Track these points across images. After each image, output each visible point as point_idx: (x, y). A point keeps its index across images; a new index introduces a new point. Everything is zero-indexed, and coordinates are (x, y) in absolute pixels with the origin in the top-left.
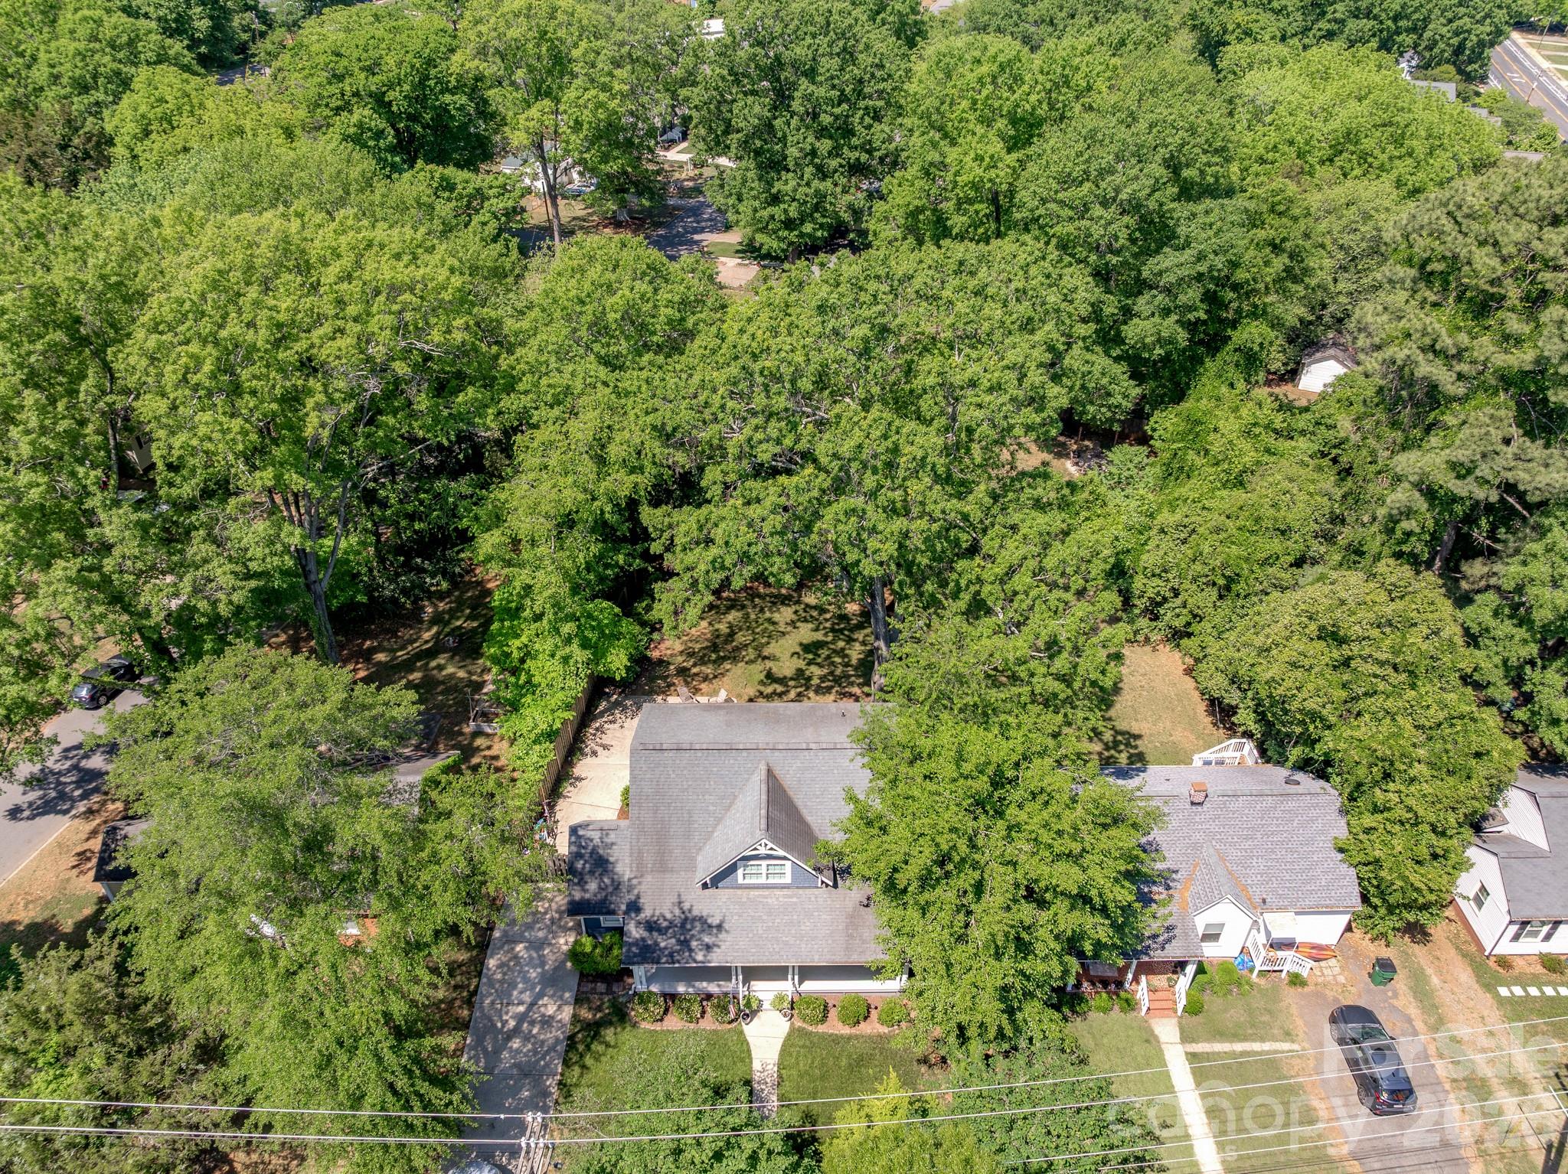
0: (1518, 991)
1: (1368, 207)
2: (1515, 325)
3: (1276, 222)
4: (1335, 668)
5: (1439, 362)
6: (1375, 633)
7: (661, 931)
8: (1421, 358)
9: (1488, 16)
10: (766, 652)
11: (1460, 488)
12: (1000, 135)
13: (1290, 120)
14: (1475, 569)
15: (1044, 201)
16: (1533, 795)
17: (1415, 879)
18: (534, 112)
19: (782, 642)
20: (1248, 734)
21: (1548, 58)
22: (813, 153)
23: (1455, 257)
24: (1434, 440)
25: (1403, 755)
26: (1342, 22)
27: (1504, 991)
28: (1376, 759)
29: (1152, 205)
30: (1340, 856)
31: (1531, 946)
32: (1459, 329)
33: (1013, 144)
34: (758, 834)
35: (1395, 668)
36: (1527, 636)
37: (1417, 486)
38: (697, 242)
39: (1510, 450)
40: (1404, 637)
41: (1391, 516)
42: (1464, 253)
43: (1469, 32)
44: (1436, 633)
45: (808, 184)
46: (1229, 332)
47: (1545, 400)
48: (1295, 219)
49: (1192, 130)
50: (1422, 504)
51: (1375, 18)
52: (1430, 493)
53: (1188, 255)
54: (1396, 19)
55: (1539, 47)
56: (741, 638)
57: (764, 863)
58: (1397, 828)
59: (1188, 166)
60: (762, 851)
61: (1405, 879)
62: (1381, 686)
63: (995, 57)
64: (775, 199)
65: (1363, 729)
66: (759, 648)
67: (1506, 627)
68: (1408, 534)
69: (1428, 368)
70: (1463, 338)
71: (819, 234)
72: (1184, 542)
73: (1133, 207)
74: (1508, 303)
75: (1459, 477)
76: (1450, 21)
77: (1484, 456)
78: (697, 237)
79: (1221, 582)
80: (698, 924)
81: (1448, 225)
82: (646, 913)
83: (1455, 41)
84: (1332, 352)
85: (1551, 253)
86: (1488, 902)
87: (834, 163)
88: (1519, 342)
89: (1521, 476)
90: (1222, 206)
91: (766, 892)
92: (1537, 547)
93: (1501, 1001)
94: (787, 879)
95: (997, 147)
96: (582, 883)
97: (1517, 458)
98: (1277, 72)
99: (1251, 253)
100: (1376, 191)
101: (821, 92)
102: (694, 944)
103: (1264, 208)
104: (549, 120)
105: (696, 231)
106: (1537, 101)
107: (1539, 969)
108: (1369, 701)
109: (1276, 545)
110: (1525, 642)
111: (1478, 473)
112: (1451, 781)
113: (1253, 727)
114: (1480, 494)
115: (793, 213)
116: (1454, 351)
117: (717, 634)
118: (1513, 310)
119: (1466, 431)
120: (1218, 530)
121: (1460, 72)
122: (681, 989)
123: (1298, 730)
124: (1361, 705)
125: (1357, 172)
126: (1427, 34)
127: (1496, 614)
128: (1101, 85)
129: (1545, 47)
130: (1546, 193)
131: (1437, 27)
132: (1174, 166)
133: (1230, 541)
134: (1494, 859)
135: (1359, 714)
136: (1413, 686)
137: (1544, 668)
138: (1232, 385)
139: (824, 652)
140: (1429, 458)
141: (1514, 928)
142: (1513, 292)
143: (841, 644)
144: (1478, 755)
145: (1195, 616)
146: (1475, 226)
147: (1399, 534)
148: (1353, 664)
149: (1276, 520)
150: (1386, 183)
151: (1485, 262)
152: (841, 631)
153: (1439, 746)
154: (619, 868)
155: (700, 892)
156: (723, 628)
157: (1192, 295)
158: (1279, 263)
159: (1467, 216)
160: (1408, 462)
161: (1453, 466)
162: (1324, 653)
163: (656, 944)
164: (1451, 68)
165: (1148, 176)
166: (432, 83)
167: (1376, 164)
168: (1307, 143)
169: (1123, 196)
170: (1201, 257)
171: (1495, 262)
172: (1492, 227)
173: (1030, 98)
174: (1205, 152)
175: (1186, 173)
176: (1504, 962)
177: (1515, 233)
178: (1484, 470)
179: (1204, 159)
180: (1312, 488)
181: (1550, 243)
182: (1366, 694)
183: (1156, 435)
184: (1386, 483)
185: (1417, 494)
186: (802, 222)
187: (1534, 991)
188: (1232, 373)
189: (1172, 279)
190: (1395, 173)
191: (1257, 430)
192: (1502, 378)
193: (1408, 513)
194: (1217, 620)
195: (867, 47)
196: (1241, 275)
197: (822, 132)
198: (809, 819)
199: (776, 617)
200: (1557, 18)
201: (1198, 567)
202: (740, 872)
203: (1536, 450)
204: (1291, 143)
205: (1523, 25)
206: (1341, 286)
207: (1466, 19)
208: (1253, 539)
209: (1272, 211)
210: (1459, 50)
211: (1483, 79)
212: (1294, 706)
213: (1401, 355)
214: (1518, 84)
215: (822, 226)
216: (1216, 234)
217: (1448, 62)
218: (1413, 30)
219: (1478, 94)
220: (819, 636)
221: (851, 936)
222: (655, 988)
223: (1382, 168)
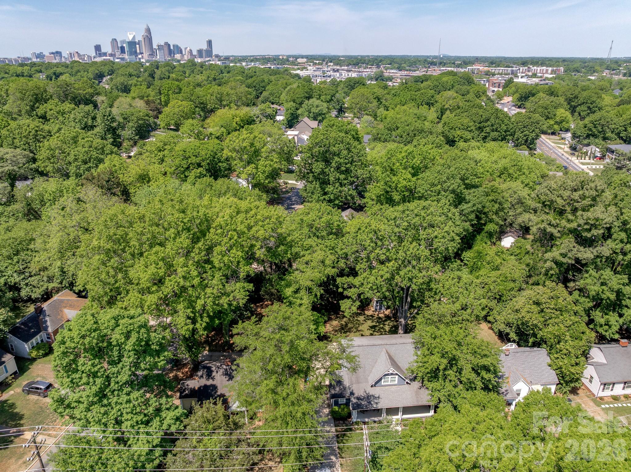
0: (607, 406)
1: (515, 190)
2: (570, 217)
3: (494, 194)
4: (539, 313)
5: (552, 228)
6: (549, 301)
7: (361, 399)
8: (547, 227)
9: (533, 131)
10: (359, 329)
11: (565, 260)
12: (410, 172)
13: (486, 165)
14: (571, 284)
15: (426, 191)
16: (599, 348)
17: (572, 370)
18: (248, 168)
19: (363, 326)
20: (514, 341)
21: (553, 142)
22: (339, 179)
23: (552, 201)
24: (554, 249)
25: (563, 334)
26: (489, 133)
27: (603, 406)
28: (556, 336)
29: (459, 191)
30: (550, 368)
31: (608, 393)
32: (556, 219)
33: (414, 175)
34: (389, 367)
35: (556, 310)
36: (589, 300)
37: (553, 261)
38: (294, 208)
39: (575, 249)
40: (557, 301)
41: (546, 270)
42: (554, 199)
43: (529, 135)
44: (565, 300)
45: (337, 188)
46: (483, 227)
47: (582, 236)
48: (499, 193)
49: (467, 170)
50: (554, 266)
51: (499, 131)
52: (556, 263)
53: (470, 205)
54: (505, 132)
55: (549, 139)
56: (350, 325)
57: (390, 377)
58: (565, 357)
59: (466, 179)
60: (391, 372)
61: (569, 371)
62: (553, 316)
63: (406, 151)
64: (325, 194)
65: (550, 328)
66: (356, 328)
67: (582, 299)
68: (552, 275)
69: (549, 229)
70: (558, 221)
71: (340, 204)
72: (483, 288)
73: (453, 191)
74: (567, 212)
75: (564, 258)
76: (522, 132)
77: (569, 251)
78: (293, 207)
79: (498, 297)
80: (372, 398)
81: (549, 193)
82: (356, 395)
83: (525, 138)
84: (510, 234)
85: (576, 198)
86: (593, 381)
87: (346, 182)
88: (572, 221)
89: (579, 255)
90: (478, 191)
91: (390, 387)
92: (587, 275)
93: (603, 409)
94: (396, 382)
95: (410, 176)
96: (334, 388)
97: (578, 251)
98: (477, 151)
99: (488, 203)
100: (516, 185)
101: (342, 160)
102: (372, 403)
103: (490, 190)
104: (254, 171)
105: (292, 205)
106: (553, 156)
107: (612, 400)
108: (550, 321)
109: (512, 285)
110: (589, 302)
111: (568, 256)
112: (577, 341)
113: (516, 338)
114: (570, 261)
115: (332, 197)
116: (556, 225)
117: (342, 325)
118: (569, 213)
119: (563, 245)
120: (495, 282)
121: (528, 147)
122: (367, 420)
123: (532, 332)
124: (548, 322)
125: (508, 179)
126: (515, 136)
127: (579, 296)
128: (437, 158)
129: (551, 139)
130: (572, 184)
131: (518, 134)
132: (463, 179)
133: (498, 285)
134: (592, 367)
135: (548, 325)
136: (562, 315)
137: (595, 311)
138: (486, 243)
139: (377, 328)
140: (555, 253)
141: (602, 386)
142: (568, 209)
143: (382, 326)
144: (583, 333)
145: (490, 309)
146: (555, 192)
147: (549, 275)
148: (544, 310)
149: (511, 277)
150: (519, 182)
151: (560, 201)
152: (380, 322)
153: (572, 332)
154: (345, 383)
155: (370, 388)
156: (343, 323)
157: (473, 216)
158: (497, 206)
159: (553, 190)
160: (548, 255)
161: (561, 254)
162: (535, 309)
163: (361, 403)
164: (525, 146)
165: (456, 183)
166: (216, 160)
167: (514, 177)
168: (493, 171)
169: (450, 189)
170: (474, 205)
171: (562, 201)
172: (560, 192)
173: (417, 161)
174: (471, 176)
175: (466, 182)
176: (601, 398)
177: (566, 194)
178: (570, 255)
179: (471, 177)
180: (520, 268)
181: (575, 196)
182: (549, 319)
183: (465, 259)
184: (542, 263)
185: (553, 263)
186: (335, 200)
187: (612, 406)
188: (485, 239)
189: (467, 212)
190: (520, 180)
191: (499, 254)
192: (570, 231)
193: (551, 269)
194: (498, 309)
195: (355, 147)
196: (486, 210)
197: (342, 172)
198: (399, 364)
199: (359, 319)
200: (552, 131)
201: (490, 294)
202: (383, 380)
203: (582, 248)
204: (488, 172)
205: (545, 133)
206: (510, 214)
207: (527, 132)
208: (506, 283)
209: (492, 191)
210: (526, 141)
211: (535, 149)
212: (530, 324)
213: (542, 227)
214: (546, 150)
215: (341, 202)
216: (478, 198)
217: (523, 144)
218: (511, 135)
219: (535, 154)
220: (374, 324)
221: (417, 397)
222: (359, 420)
223: (516, 178)
